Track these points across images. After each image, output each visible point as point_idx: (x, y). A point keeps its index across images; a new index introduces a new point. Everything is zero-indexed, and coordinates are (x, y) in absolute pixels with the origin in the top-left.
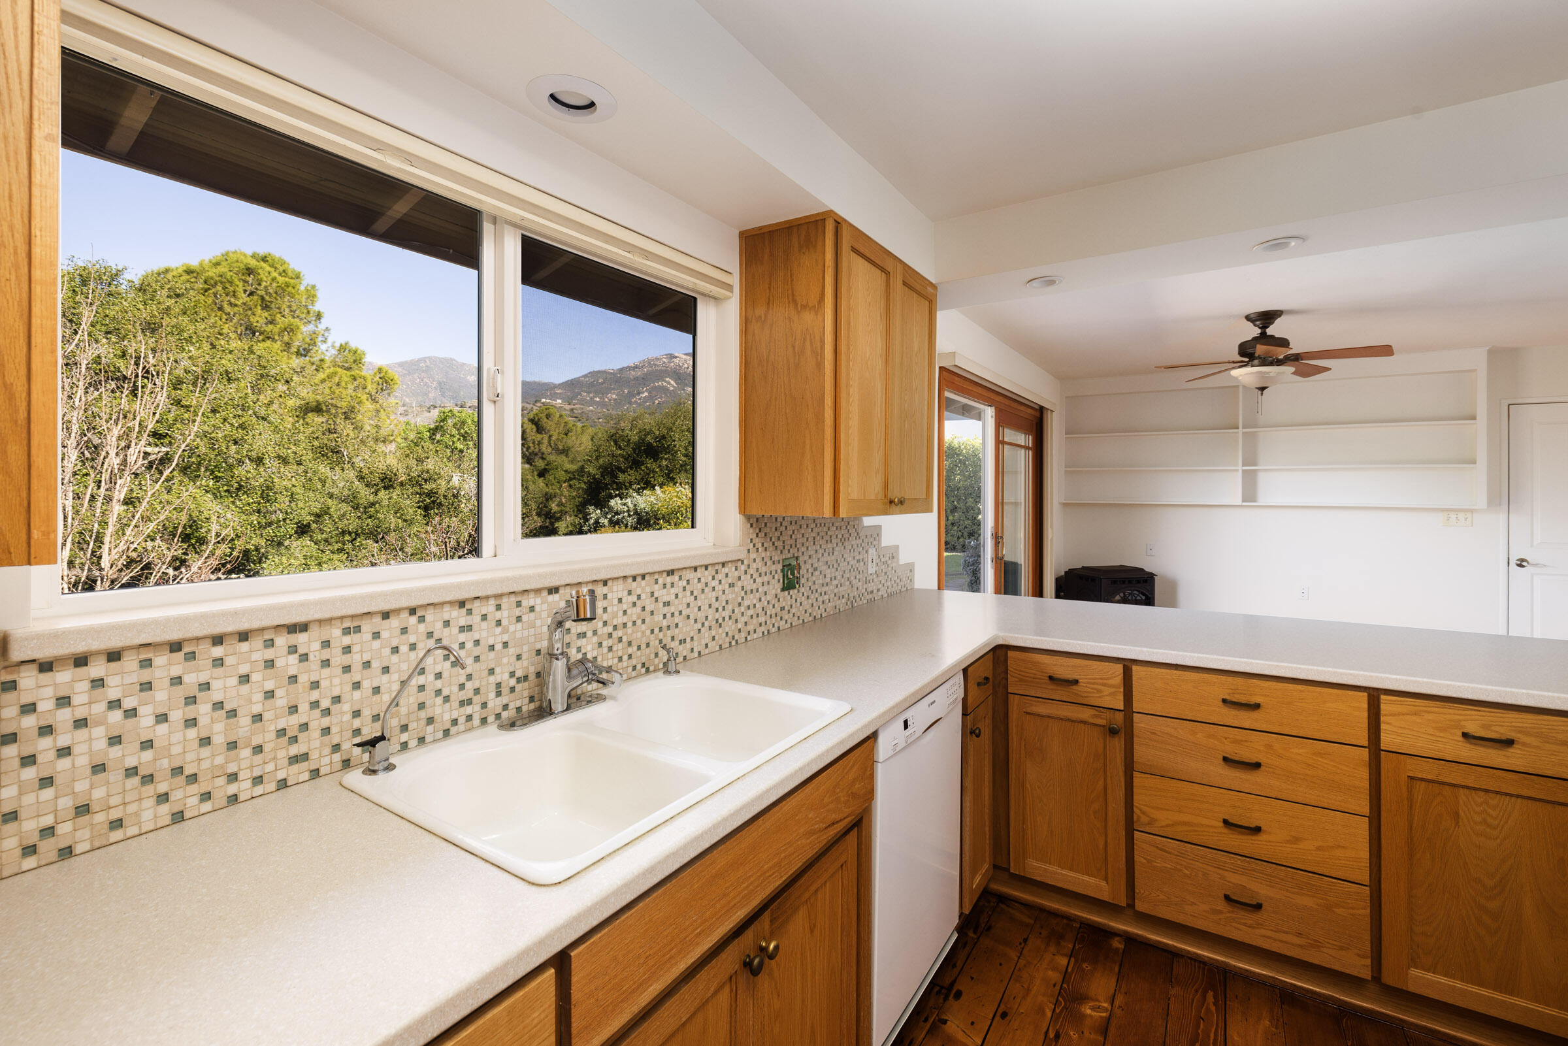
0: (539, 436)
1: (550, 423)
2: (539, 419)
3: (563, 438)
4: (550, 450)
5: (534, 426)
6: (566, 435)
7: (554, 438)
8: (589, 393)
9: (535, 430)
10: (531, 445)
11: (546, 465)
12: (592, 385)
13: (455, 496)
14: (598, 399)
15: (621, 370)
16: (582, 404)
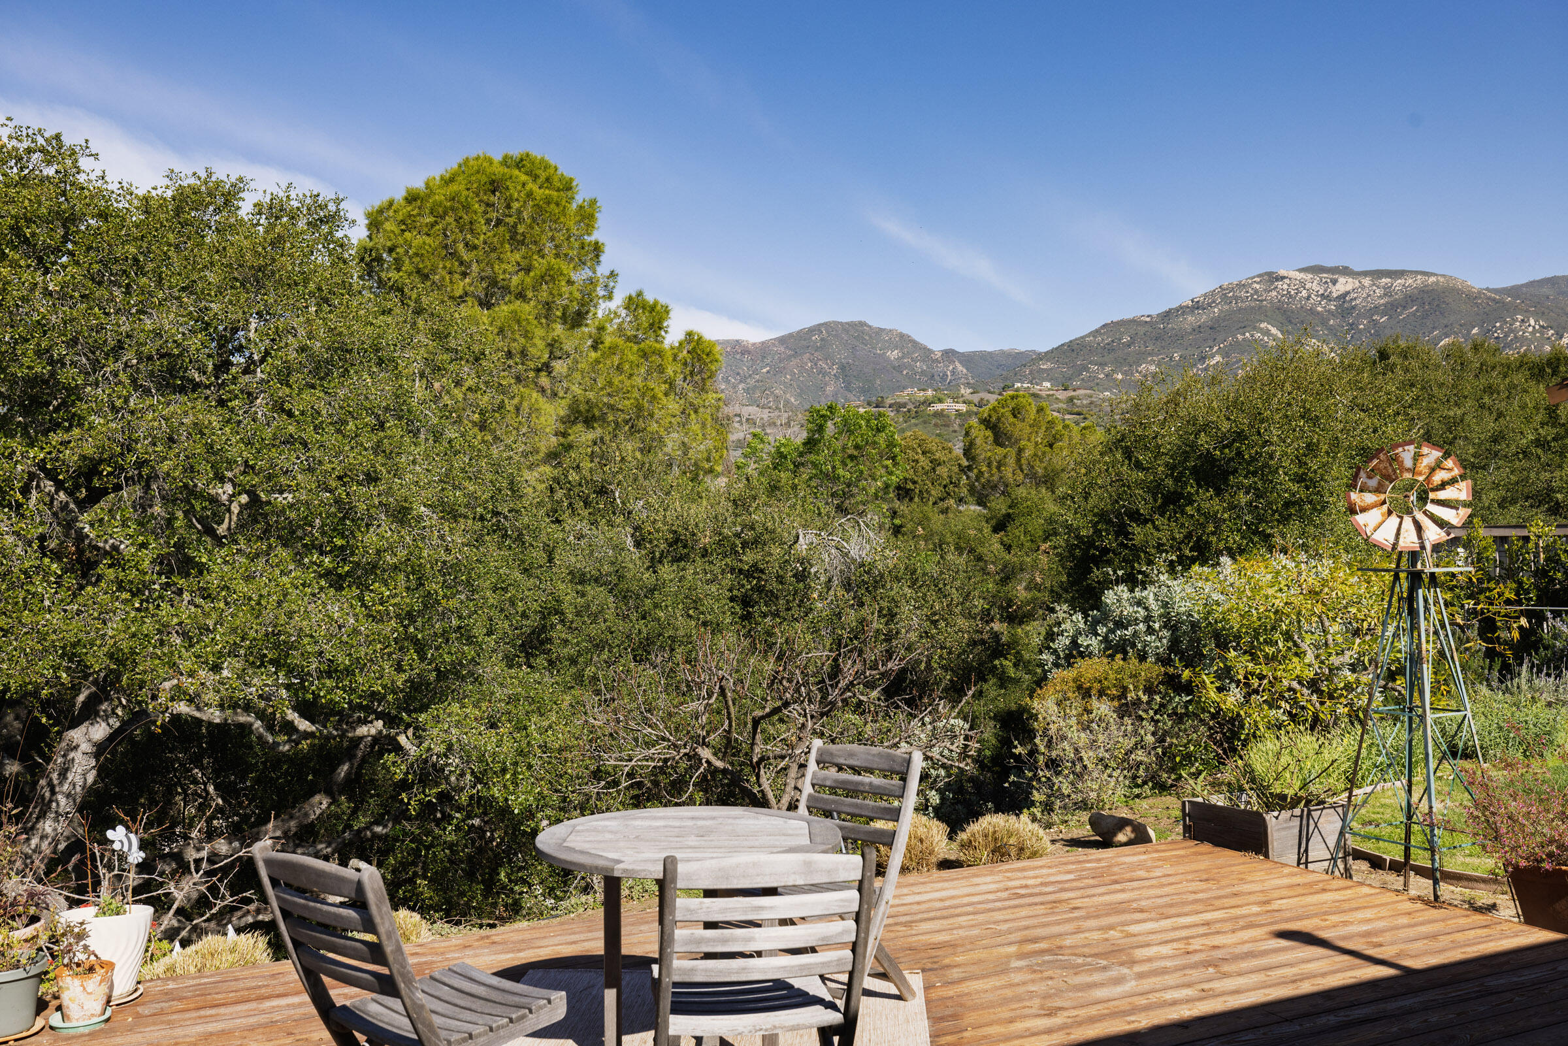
0: (1000, 451)
1: (1020, 425)
2: (999, 419)
3: (1044, 453)
4: (1020, 477)
5: (989, 433)
6: (1051, 446)
7: (1027, 453)
8: (1102, 365)
9: (991, 439)
10: (984, 469)
11: (1010, 507)
12: (1109, 349)
13: (801, 576)
14: (1120, 376)
15: (1167, 315)
16: (1091, 388)
